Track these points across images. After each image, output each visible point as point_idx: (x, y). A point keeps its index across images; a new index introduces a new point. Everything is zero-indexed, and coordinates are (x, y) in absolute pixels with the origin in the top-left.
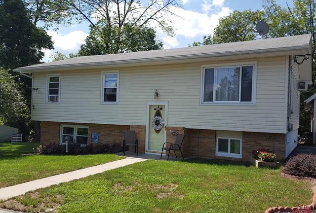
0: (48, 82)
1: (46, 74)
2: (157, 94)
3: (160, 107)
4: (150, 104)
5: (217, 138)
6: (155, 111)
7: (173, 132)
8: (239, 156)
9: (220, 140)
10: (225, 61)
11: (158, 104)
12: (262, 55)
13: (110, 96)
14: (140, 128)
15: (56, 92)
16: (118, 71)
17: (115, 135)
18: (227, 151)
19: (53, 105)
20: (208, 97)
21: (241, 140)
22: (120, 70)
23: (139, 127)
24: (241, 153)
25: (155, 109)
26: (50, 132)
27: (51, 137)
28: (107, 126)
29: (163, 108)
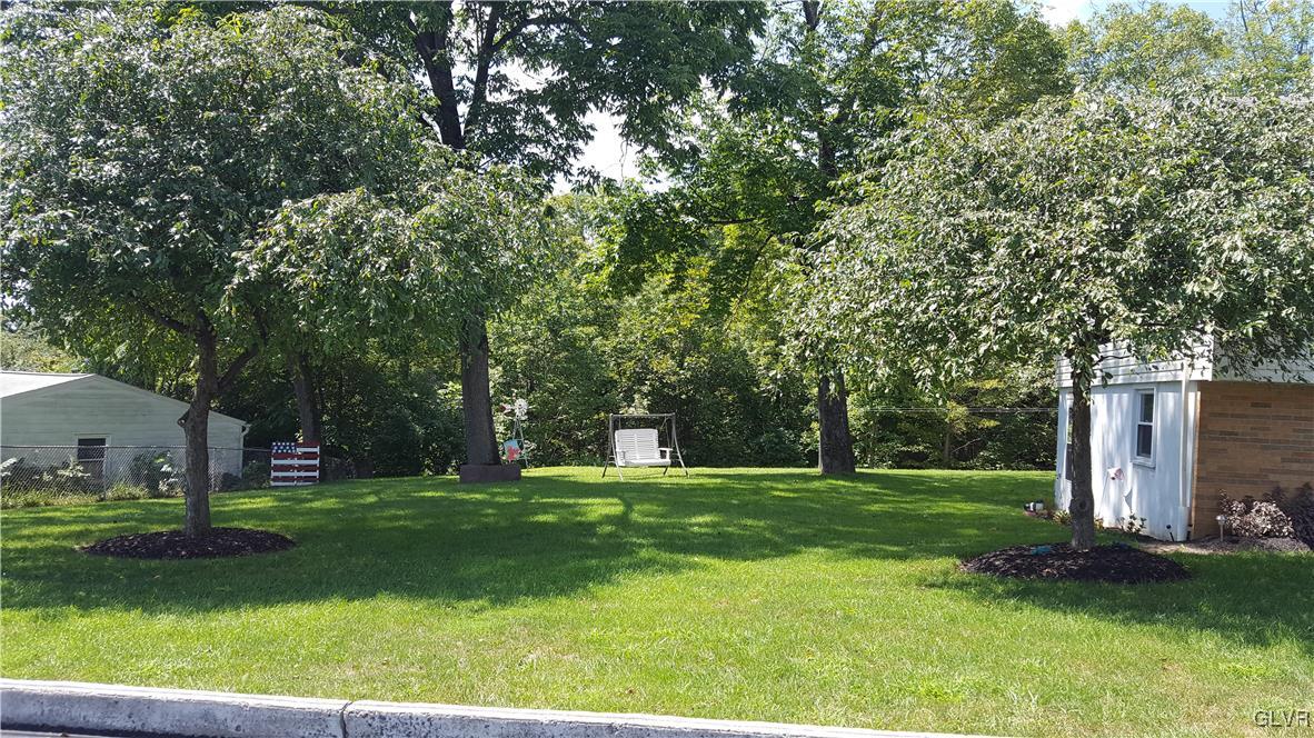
26: (1270, 437)
27: (1279, 459)
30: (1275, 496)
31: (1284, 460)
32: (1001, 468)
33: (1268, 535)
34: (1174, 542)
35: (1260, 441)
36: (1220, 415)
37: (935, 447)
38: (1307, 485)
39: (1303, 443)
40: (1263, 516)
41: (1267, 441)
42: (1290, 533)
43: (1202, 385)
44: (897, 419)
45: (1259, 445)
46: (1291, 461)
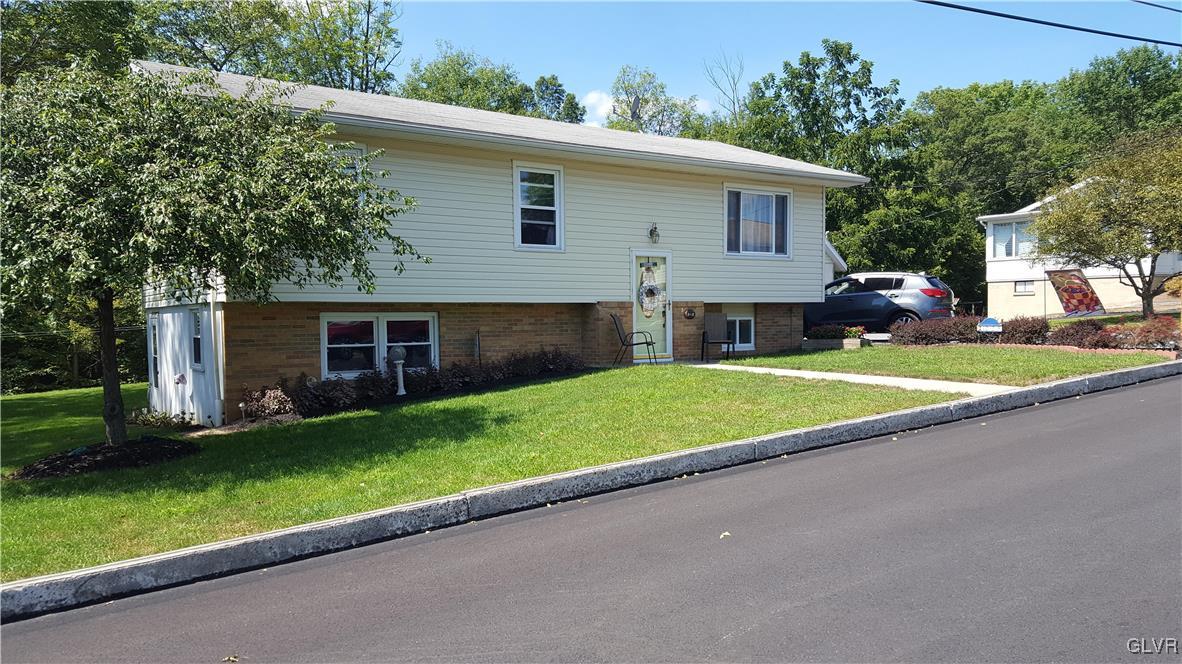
2: (653, 233)
3: (653, 261)
4: (638, 254)
6: (642, 269)
7: (686, 312)
8: (750, 347)
9: (725, 322)
10: (751, 180)
11: (648, 254)
12: (802, 181)
13: (538, 230)
14: (622, 308)
16: (561, 168)
17: (523, 331)
18: (735, 341)
20: (733, 245)
21: (752, 319)
24: (753, 341)
25: (642, 265)
26: (277, 342)
27: (284, 357)
28: (498, 309)
29: (658, 262)
30: (283, 385)
31: (289, 358)
32: (132, 382)
33: (278, 412)
34: (213, 426)
35: (271, 345)
36: (239, 327)
37: (63, 368)
38: (303, 375)
39: (300, 344)
40: (273, 399)
41: (275, 344)
42: (291, 409)
43: (224, 306)
44: (19, 343)
45: (269, 347)
46: (294, 357)
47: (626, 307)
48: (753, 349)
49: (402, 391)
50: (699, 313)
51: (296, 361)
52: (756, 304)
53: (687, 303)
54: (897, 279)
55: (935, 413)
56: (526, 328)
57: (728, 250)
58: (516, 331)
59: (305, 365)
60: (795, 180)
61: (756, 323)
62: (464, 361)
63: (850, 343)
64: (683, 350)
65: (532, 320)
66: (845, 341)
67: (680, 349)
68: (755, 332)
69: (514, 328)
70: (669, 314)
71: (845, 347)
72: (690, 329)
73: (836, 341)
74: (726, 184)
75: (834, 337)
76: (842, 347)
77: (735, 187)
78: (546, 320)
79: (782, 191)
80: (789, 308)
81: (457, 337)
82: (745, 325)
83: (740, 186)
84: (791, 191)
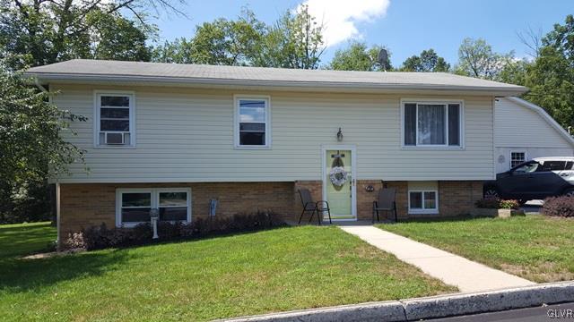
0: (97, 105)
1: (92, 90)
2: (339, 134)
3: (341, 153)
4: (329, 149)
5: (409, 191)
6: (333, 159)
7: (367, 187)
8: (435, 211)
9: (411, 194)
11: (338, 149)
14: (313, 185)
15: (124, 126)
17: (249, 199)
18: (421, 207)
19: (115, 151)
20: (410, 141)
21: (436, 191)
22: (272, 96)
23: (313, 183)
24: (437, 207)
25: (333, 156)
28: (232, 185)
29: (346, 154)
31: (96, 214)
33: (78, 246)
35: (86, 207)
36: (68, 197)
38: (104, 224)
39: (103, 206)
40: (76, 239)
41: (88, 206)
42: (83, 245)
43: (61, 185)
46: (99, 214)
47: (317, 185)
48: (438, 212)
49: (155, 236)
50: (378, 187)
51: (100, 216)
52: (439, 181)
53: (367, 181)
54: (569, 162)
55: (377, 312)
56: (252, 197)
57: (406, 143)
58: (244, 199)
59: (105, 219)
60: (465, 93)
61: (439, 194)
62: (204, 217)
63: (504, 213)
64: (365, 213)
65: (256, 192)
66: (500, 211)
67: (362, 212)
68: (439, 201)
69: (243, 197)
70: (354, 188)
71: (500, 215)
72: (371, 199)
73: (493, 210)
74: (402, 100)
75: (494, 208)
76: (497, 214)
77: (411, 101)
78: (266, 192)
79: (454, 101)
80: (470, 184)
81: (204, 203)
82: (430, 196)
83: (415, 100)
84: (462, 100)
